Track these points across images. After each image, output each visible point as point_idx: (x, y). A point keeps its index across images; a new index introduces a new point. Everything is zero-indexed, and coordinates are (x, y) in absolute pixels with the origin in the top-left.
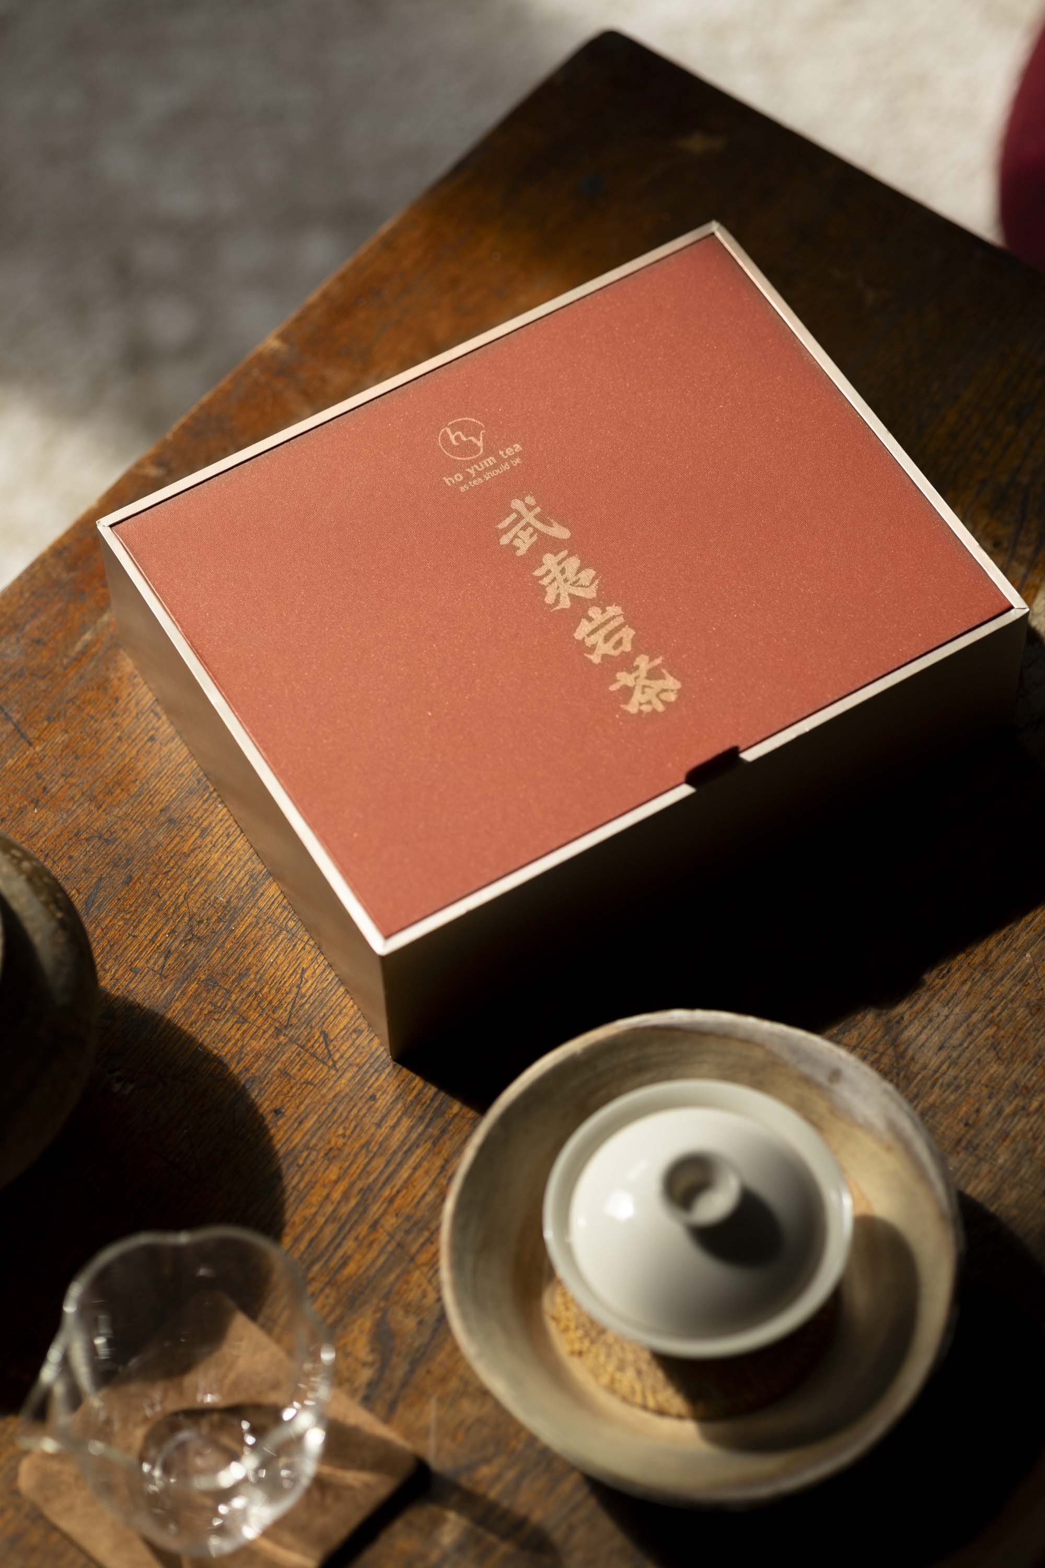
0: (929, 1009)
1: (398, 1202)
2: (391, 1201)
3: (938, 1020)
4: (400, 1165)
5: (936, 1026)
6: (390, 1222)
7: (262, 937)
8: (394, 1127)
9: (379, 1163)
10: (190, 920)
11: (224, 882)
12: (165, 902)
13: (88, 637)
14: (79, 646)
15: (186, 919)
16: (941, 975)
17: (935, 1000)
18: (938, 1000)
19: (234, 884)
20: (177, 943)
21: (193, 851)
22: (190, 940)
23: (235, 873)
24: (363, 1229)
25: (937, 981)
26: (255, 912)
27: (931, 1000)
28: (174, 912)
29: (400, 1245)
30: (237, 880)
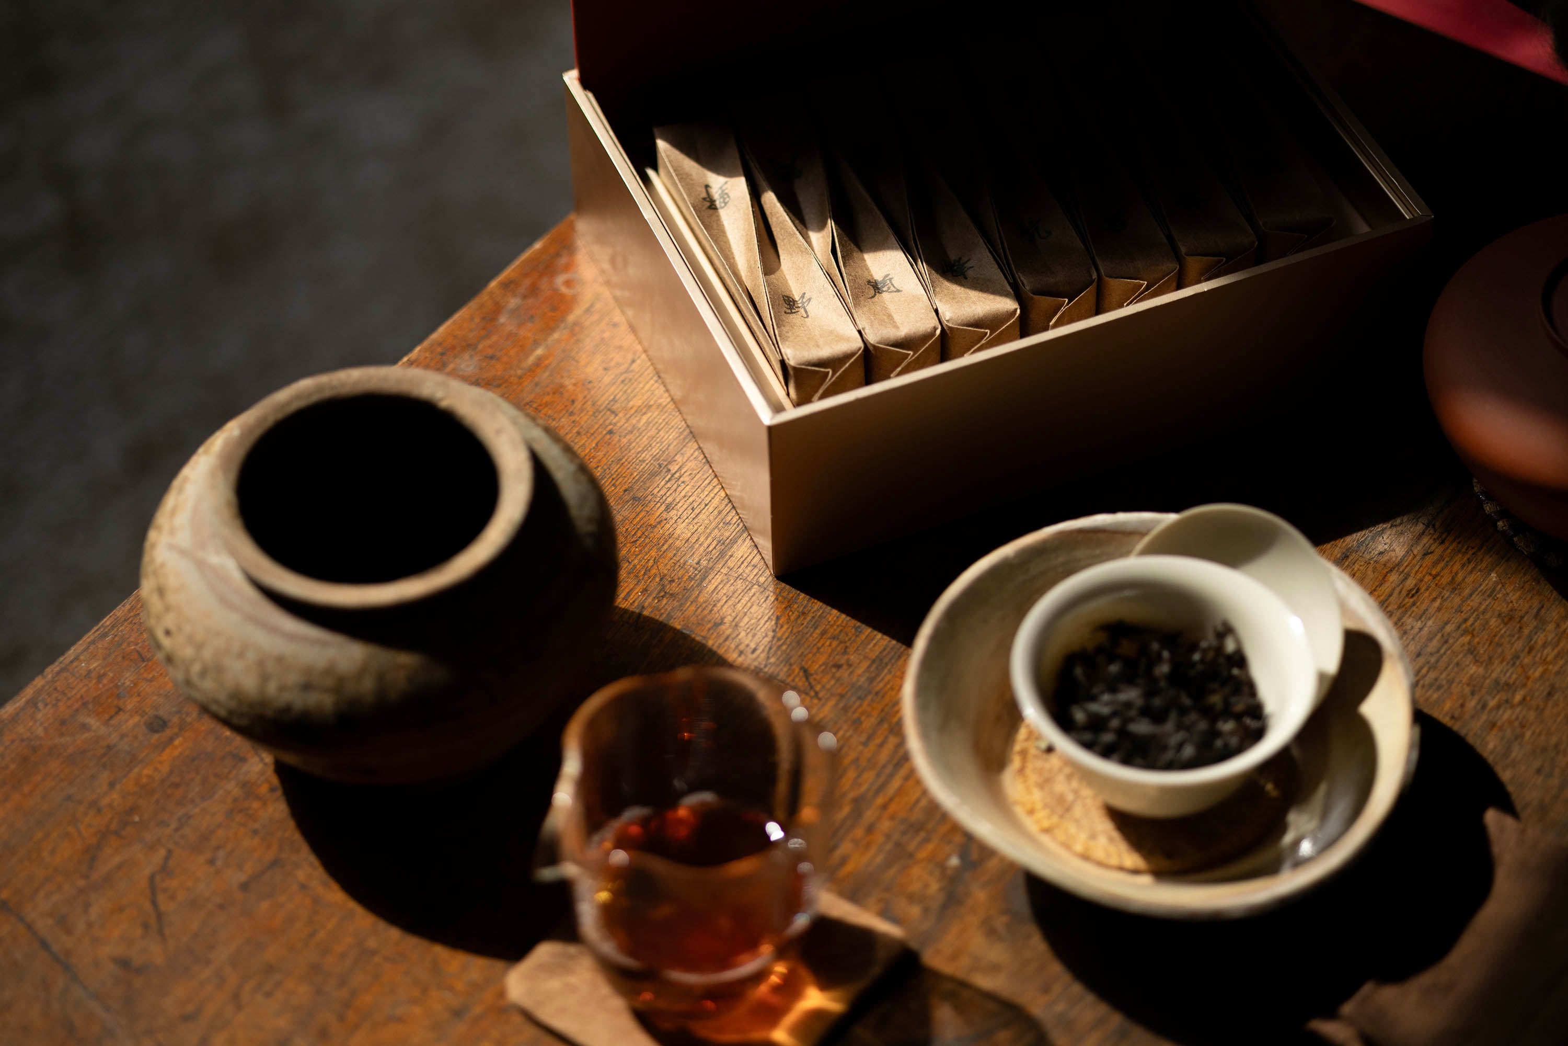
0: (1403, 624)
1: (892, 808)
2: (885, 807)
3: (1412, 632)
4: (891, 776)
5: (1411, 637)
6: (885, 825)
7: (734, 592)
8: (881, 745)
9: (869, 776)
10: (661, 580)
11: (692, 547)
12: (635, 566)
13: (539, 352)
14: (531, 359)
15: (657, 579)
16: (1410, 595)
17: (1407, 615)
18: (1410, 615)
19: (702, 549)
20: (650, 600)
21: (659, 523)
22: (663, 597)
23: (702, 539)
24: (859, 832)
25: (1407, 600)
26: (724, 571)
27: (1403, 616)
28: (645, 574)
29: (898, 845)
30: (706, 545)
